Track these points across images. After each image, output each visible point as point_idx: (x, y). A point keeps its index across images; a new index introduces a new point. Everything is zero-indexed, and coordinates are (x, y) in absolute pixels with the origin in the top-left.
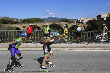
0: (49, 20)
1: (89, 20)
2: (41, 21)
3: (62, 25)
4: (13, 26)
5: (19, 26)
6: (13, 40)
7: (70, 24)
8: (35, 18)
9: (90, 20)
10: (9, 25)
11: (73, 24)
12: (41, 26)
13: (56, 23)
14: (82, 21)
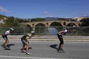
0: (47, 19)
1: (82, 19)
2: (43, 20)
3: (61, 23)
4: (25, 24)
5: (30, 24)
6: (24, 34)
7: (68, 22)
8: (39, 18)
9: (84, 19)
10: (23, 23)
11: (70, 22)
12: (46, 24)
13: (57, 21)
14: (76, 20)
